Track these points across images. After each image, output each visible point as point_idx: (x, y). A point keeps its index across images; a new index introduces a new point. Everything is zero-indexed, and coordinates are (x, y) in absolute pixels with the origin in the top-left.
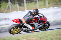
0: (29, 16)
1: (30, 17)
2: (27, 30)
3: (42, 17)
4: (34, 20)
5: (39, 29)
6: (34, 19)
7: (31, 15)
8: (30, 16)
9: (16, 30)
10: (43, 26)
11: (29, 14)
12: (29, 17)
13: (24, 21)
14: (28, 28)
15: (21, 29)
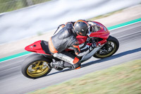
5: (95, 56)
8: (67, 37)
9: (38, 69)
10: (102, 48)
11: (66, 33)
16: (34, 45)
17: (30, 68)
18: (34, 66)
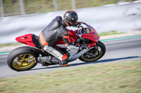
0: (54, 29)
1: (58, 30)
2: (51, 61)
3: (88, 30)
4: (67, 39)
5: (80, 58)
6: (67, 35)
7: (59, 26)
8: (57, 28)
9: (24, 61)
10: (89, 52)
11: (56, 24)
12: (55, 31)
13: (43, 41)
14: (52, 56)
15: (36, 59)
16: (26, 37)
17: (15, 60)
18: (20, 59)
